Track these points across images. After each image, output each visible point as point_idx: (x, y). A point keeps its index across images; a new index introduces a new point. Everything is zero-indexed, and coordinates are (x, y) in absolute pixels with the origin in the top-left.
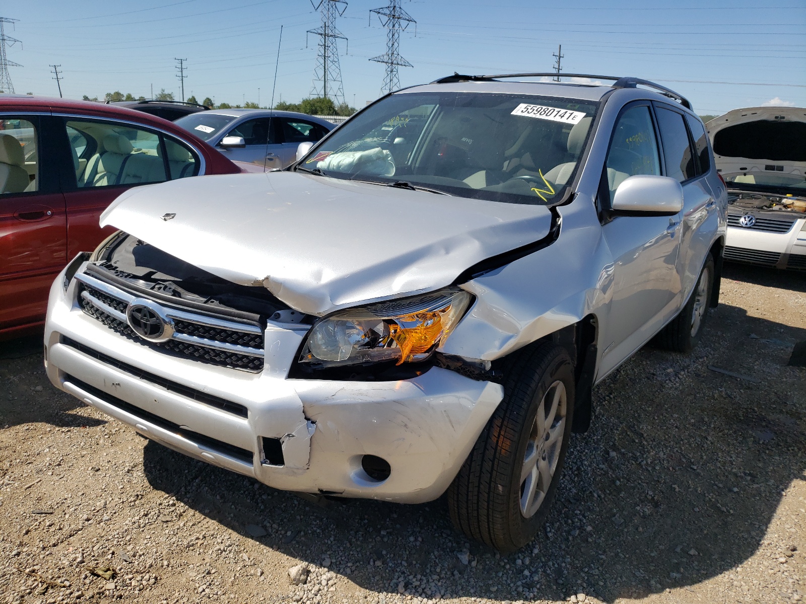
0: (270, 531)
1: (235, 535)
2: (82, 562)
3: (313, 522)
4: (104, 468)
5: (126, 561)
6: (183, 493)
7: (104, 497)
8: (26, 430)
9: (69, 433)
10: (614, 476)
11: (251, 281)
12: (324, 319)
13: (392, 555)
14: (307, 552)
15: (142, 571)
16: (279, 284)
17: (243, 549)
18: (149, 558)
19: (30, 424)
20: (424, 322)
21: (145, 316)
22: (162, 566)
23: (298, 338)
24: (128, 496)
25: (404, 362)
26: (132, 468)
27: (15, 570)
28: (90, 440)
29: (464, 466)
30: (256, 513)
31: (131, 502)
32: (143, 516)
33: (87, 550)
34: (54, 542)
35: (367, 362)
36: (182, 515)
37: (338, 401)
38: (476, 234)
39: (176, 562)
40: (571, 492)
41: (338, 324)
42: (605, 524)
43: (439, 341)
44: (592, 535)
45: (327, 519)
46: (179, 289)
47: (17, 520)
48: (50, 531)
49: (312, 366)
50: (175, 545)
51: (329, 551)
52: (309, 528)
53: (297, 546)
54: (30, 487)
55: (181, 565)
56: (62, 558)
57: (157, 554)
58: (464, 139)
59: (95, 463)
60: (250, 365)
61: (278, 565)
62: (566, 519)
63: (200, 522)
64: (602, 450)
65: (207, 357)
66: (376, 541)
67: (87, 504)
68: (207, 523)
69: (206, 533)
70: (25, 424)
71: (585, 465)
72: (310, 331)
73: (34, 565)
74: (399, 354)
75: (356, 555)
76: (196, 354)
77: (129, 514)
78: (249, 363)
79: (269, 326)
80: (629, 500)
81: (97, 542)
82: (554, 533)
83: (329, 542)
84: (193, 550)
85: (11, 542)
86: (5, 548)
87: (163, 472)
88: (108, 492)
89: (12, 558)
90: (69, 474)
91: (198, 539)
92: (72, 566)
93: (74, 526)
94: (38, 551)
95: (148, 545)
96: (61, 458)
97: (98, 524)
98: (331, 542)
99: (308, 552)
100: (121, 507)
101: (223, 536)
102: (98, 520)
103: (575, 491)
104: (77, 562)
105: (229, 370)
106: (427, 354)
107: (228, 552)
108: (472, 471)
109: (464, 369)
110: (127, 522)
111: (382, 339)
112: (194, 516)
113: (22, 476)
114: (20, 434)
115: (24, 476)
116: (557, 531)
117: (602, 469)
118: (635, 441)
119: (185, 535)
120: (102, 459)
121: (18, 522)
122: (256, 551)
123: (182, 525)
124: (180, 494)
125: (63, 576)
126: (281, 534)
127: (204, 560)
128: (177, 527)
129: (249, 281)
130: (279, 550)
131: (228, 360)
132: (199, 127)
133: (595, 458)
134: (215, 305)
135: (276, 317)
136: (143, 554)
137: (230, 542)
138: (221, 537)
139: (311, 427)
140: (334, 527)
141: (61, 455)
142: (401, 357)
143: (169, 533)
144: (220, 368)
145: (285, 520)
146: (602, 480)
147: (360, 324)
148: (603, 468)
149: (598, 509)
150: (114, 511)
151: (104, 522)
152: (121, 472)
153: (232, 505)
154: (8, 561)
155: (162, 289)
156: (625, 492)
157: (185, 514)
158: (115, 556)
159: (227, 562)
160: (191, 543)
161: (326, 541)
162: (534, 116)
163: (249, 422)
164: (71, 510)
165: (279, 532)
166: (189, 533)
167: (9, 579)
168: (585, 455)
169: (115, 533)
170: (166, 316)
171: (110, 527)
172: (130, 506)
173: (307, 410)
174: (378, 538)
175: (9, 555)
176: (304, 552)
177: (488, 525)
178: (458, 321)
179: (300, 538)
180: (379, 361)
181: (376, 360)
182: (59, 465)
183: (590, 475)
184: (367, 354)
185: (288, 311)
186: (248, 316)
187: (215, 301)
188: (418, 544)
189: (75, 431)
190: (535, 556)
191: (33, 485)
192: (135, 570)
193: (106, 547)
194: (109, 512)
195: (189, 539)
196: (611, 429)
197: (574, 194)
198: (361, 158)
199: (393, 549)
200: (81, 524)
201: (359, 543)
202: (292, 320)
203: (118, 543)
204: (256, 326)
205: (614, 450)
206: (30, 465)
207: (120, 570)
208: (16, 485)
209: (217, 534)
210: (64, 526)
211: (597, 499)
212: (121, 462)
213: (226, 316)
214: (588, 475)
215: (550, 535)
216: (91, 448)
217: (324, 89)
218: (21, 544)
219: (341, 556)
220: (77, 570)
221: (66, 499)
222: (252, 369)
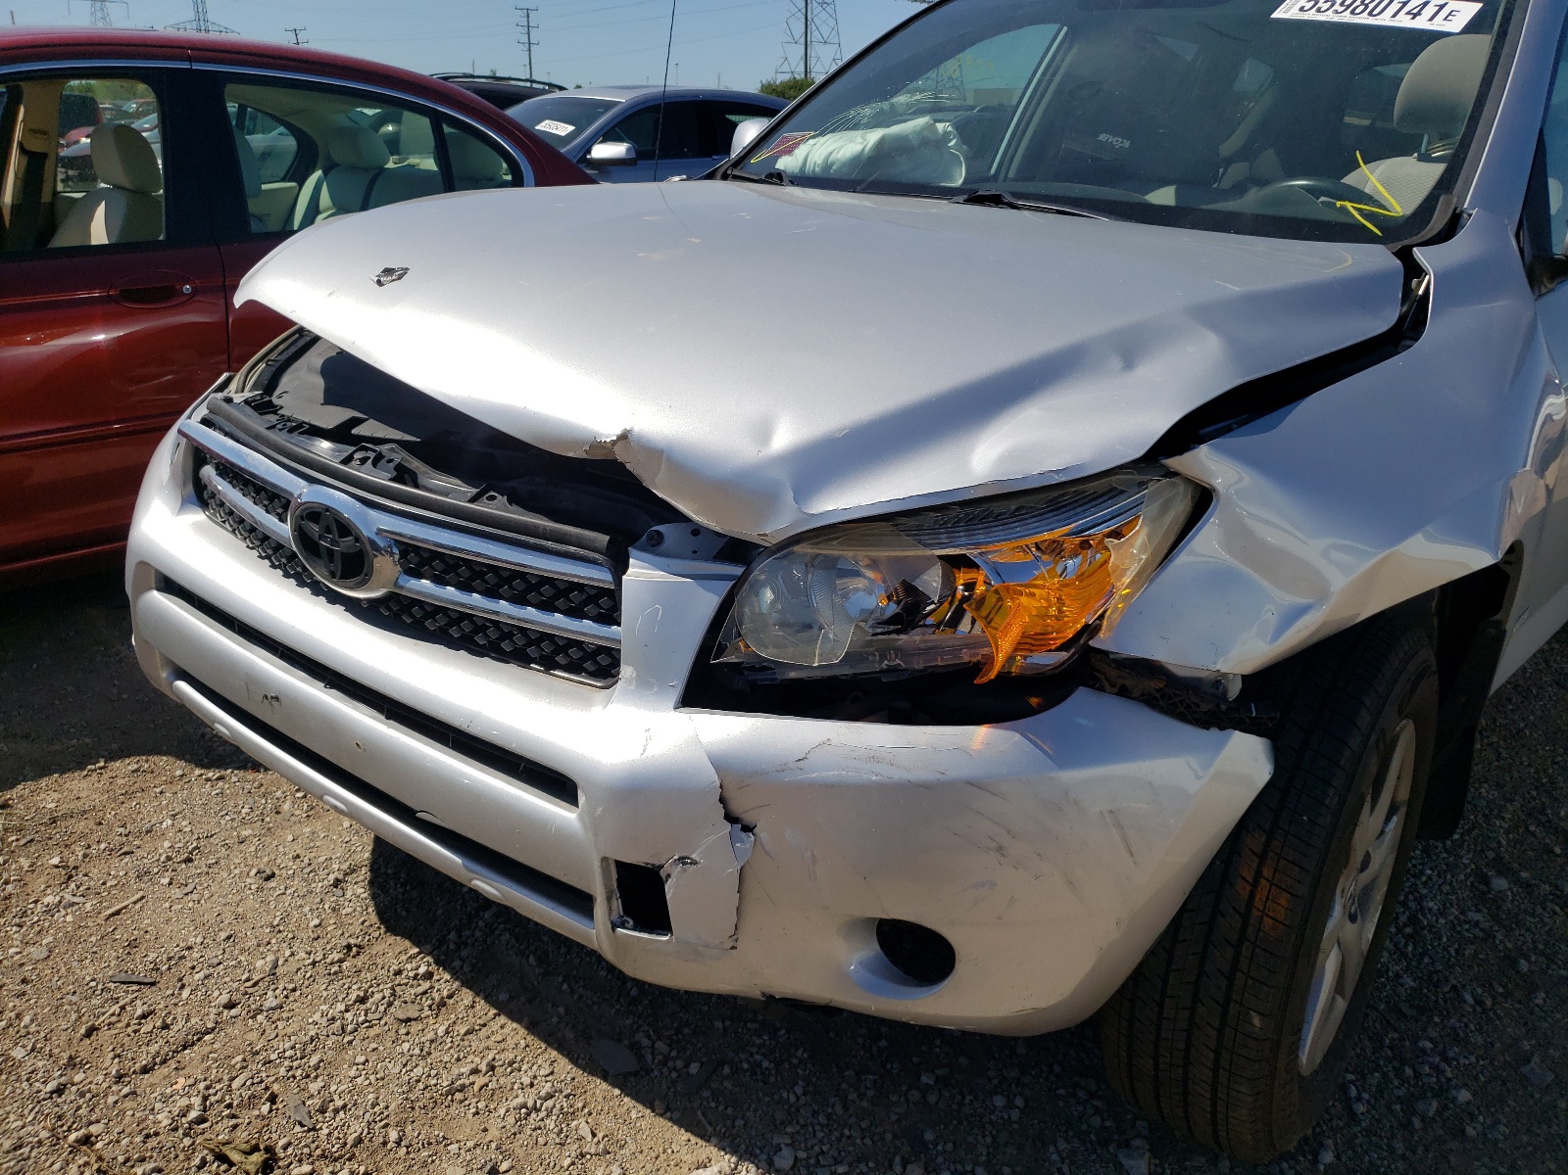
0: (650, 1062)
1: (564, 1066)
2: (201, 1120)
3: (754, 1038)
4: (283, 871)
5: (302, 1125)
6: (452, 947)
7: (275, 948)
8: (133, 772)
9: (221, 784)
10: (1509, 945)
11: (584, 443)
12: (779, 551)
13: (949, 1147)
14: (737, 1124)
15: (337, 1155)
16: (656, 453)
17: (580, 1105)
18: (357, 1118)
19: (144, 758)
20: (1056, 563)
21: (328, 530)
22: (385, 1144)
23: (706, 602)
24: (329, 947)
25: (999, 676)
26: (346, 874)
27: (44, 1134)
28: (263, 801)
29: (1152, 953)
30: (618, 1007)
31: (332, 963)
32: (355, 1002)
33: (218, 1087)
34: (144, 1062)
35: (891, 670)
36: (444, 1004)
37: (814, 775)
38: (1210, 315)
39: (419, 1134)
40: (1402, 985)
41: (811, 563)
42: (1504, 1084)
43: (1102, 617)
44: (1473, 1118)
45: (788, 1032)
46: (415, 464)
47: (74, 999)
48: (142, 1032)
49: (746, 673)
50: (421, 1086)
51: (790, 1123)
52: (743, 1056)
53: (713, 1105)
54: (118, 913)
55: (430, 1144)
56: (158, 1106)
57: (377, 1109)
58: (1103, 137)
59: (266, 859)
60: (588, 665)
61: (663, 1157)
62: (1396, 1064)
63: (484, 1025)
64: (1469, 870)
65: (480, 640)
66: (907, 1100)
67: (234, 963)
68: (502, 1027)
69: (497, 1057)
70: (132, 758)
71: (1430, 910)
72: (739, 582)
73: (91, 1123)
74: (985, 651)
75: (858, 1141)
76: (454, 632)
77: (325, 994)
78: (584, 659)
79: (635, 567)
80: (1559, 1016)
81: (243, 1068)
82: (1368, 1101)
83: (793, 1099)
84: (461, 1102)
85: (51, 1056)
86: (32, 1072)
87: (412, 889)
88: (285, 934)
89: (44, 1100)
90: (205, 885)
91: (475, 1071)
92: (176, 1129)
93: (197, 1020)
94: (105, 1085)
95: (359, 1080)
96: (195, 845)
97: (252, 1018)
98: (798, 1099)
99: (739, 1123)
100: (308, 975)
101: (535, 1067)
102: (253, 1007)
103: (1413, 984)
104: (189, 1119)
105: (535, 676)
106: (1064, 655)
107: (543, 1114)
108: (1174, 967)
109: (1170, 698)
110: (317, 1017)
111: (933, 606)
112: (473, 1007)
113: (104, 884)
114: (120, 781)
115: (108, 884)
116: (1376, 1099)
117: (1477, 924)
118: (1553, 852)
119: (446, 1059)
120: (283, 848)
121: (75, 1004)
122: (612, 1114)
123: (441, 1031)
124: (444, 948)
125: (151, 1157)
126: (674, 1069)
127: (485, 1130)
128: (430, 1035)
129: (577, 443)
130: (669, 1114)
131: (532, 651)
132: (543, 124)
133: (1453, 892)
134: (497, 507)
135: (653, 542)
136: (344, 1107)
137: (549, 1084)
138: (531, 1068)
139: (742, 841)
140: (805, 1055)
141: (196, 837)
142: (990, 660)
143: (411, 1052)
144: (512, 669)
145: (686, 1031)
146: (1481, 956)
147: (874, 564)
148: (1478, 921)
149: (1480, 1040)
150: (291, 986)
151: (265, 1014)
152: (320, 885)
153: (563, 981)
154: (34, 1108)
155: (370, 461)
156: (1546, 992)
157: (451, 1001)
158: (277, 1109)
159: (541, 1141)
160: (459, 1083)
161: (785, 1095)
162: (1336, 19)
163: (581, 817)
164: (197, 977)
165: (670, 1064)
166: (456, 1056)
167: (29, 1158)
168: (1425, 883)
169: (287, 1045)
170: (377, 534)
171: (276, 1027)
172: (329, 974)
173: (730, 795)
174: (915, 1095)
175: (39, 1092)
176: (729, 1123)
177: (1214, 1105)
178: (1157, 564)
179: (721, 1083)
180: (926, 668)
181: (919, 664)
182: (189, 860)
183: (1445, 940)
184: (894, 649)
185: (683, 525)
186: (578, 537)
187: (499, 497)
188: (1015, 1115)
189: (234, 779)
190: (1326, 1170)
191: (125, 907)
192: (319, 1152)
193: (262, 1082)
194: (281, 987)
195: (455, 1071)
196: (1485, 815)
197: (1462, 212)
198: (882, 142)
199: (952, 1127)
200: (212, 1016)
201: (865, 1104)
202: (695, 552)
203: (290, 1073)
204: (600, 564)
205: (1500, 874)
206: (127, 859)
207: (285, 1148)
208: (88, 906)
209: (522, 1061)
210: (175, 1018)
211: (1475, 1010)
212: (322, 859)
213: (523, 538)
214: (1440, 939)
215: (1360, 1108)
216: (263, 820)
217: (803, 61)
218: (72, 1063)
219: (821, 1142)
220: (187, 1141)
221: (190, 948)
222: (593, 675)
